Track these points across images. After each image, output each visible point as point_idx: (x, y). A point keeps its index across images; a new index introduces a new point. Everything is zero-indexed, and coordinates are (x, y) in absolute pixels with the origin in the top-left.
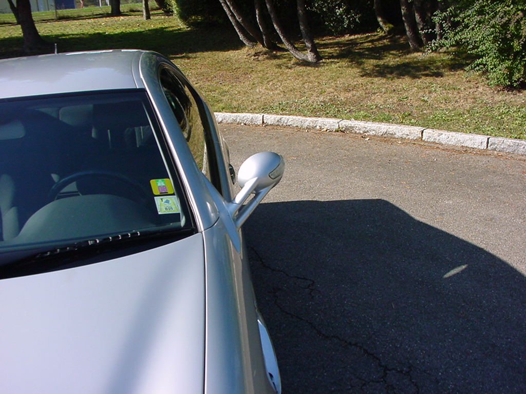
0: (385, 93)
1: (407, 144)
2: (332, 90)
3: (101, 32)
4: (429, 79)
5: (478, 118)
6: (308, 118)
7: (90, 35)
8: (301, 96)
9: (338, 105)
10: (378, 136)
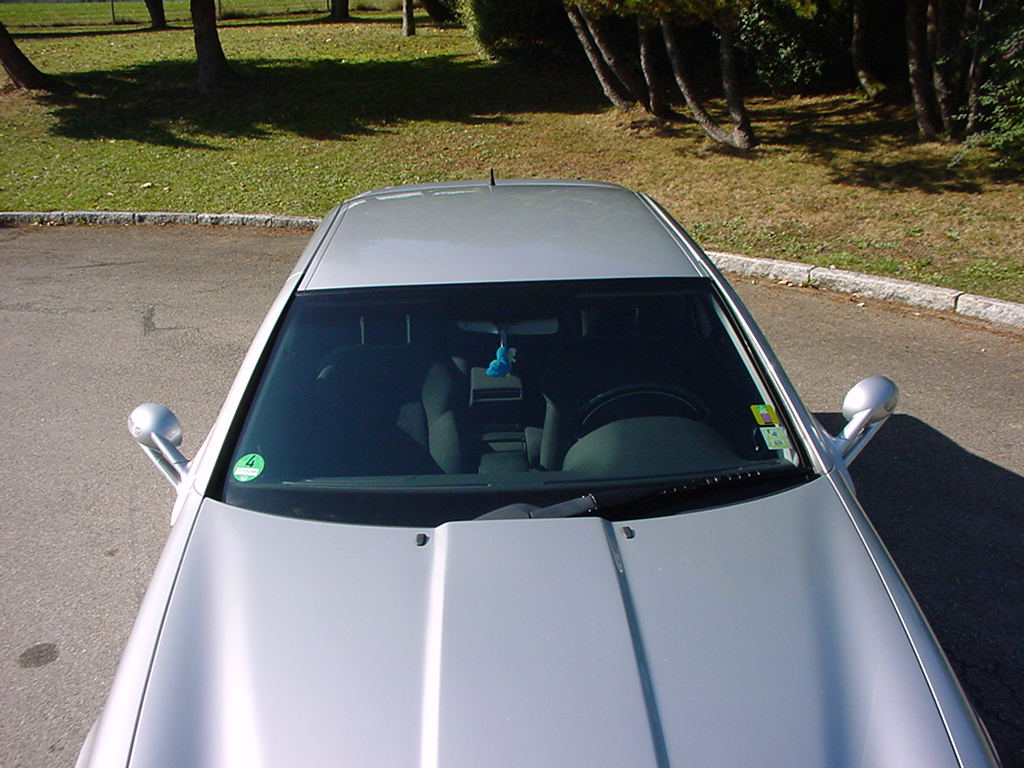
0: (880, 219)
1: (930, 318)
2: (787, 208)
3: (332, 58)
4: (957, 198)
6: (754, 260)
7: (313, 63)
8: (732, 215)
9: (799, 235)
10: (878, 301)
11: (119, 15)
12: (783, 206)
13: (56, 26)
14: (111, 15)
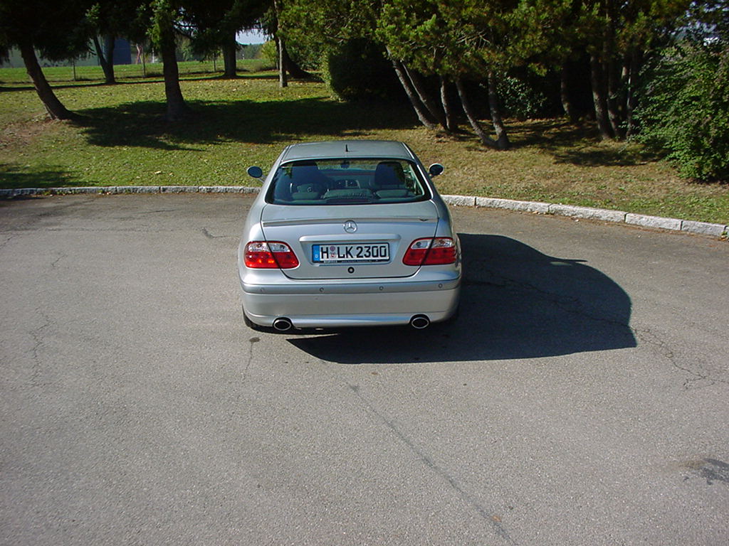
5: (672, 205)
9: (541, 191)
11: (79, 75)
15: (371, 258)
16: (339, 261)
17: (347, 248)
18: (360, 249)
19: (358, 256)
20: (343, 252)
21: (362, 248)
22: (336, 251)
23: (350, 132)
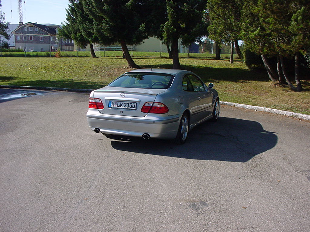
11: (162, 55)
12: (299, 103)
13: (146, 57)
14: (160, 55)
15: (129, 108)
16: (117, 108)
17: (121, 103)
18: (125, 104)
19: (124, 107)
20: (119, 104)
21: (126, 103)
22: (117, 104)
23: (241, 81)
